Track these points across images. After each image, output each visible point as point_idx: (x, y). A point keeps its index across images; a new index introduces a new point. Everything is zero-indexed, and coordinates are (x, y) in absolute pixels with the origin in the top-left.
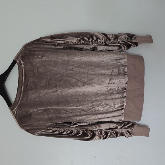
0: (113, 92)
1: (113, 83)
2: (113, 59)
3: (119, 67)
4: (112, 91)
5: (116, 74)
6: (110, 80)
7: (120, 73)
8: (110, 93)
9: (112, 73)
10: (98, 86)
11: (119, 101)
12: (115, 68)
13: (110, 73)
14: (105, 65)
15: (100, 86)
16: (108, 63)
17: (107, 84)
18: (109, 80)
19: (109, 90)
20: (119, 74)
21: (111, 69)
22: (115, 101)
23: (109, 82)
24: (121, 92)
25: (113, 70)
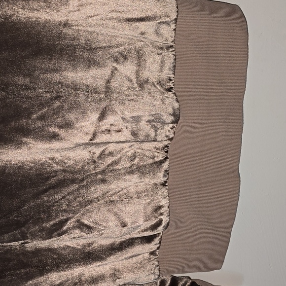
0: (116, 163)
1: (113, 128)
2: (115, 15)
3: (140, 55)
4: (109, 160)
5: (129, 84)
6: (102, 116)
7: (147, 82)
8: (102, 167)
9: (108, 81)
10: (47, 146)
11: (141, 207)
12: (125, 58)
13: (102, 83)
14: (76, 43)
15: (56, 145)
16: (91, 33)
17: (89, 137)
18: (95, 116)
19: (100, 157)
20: (141, 86)
21: (105, 66)
22: (122, 207)
23: (97, 128)
24: (150, 161)
25: (116, 69)
